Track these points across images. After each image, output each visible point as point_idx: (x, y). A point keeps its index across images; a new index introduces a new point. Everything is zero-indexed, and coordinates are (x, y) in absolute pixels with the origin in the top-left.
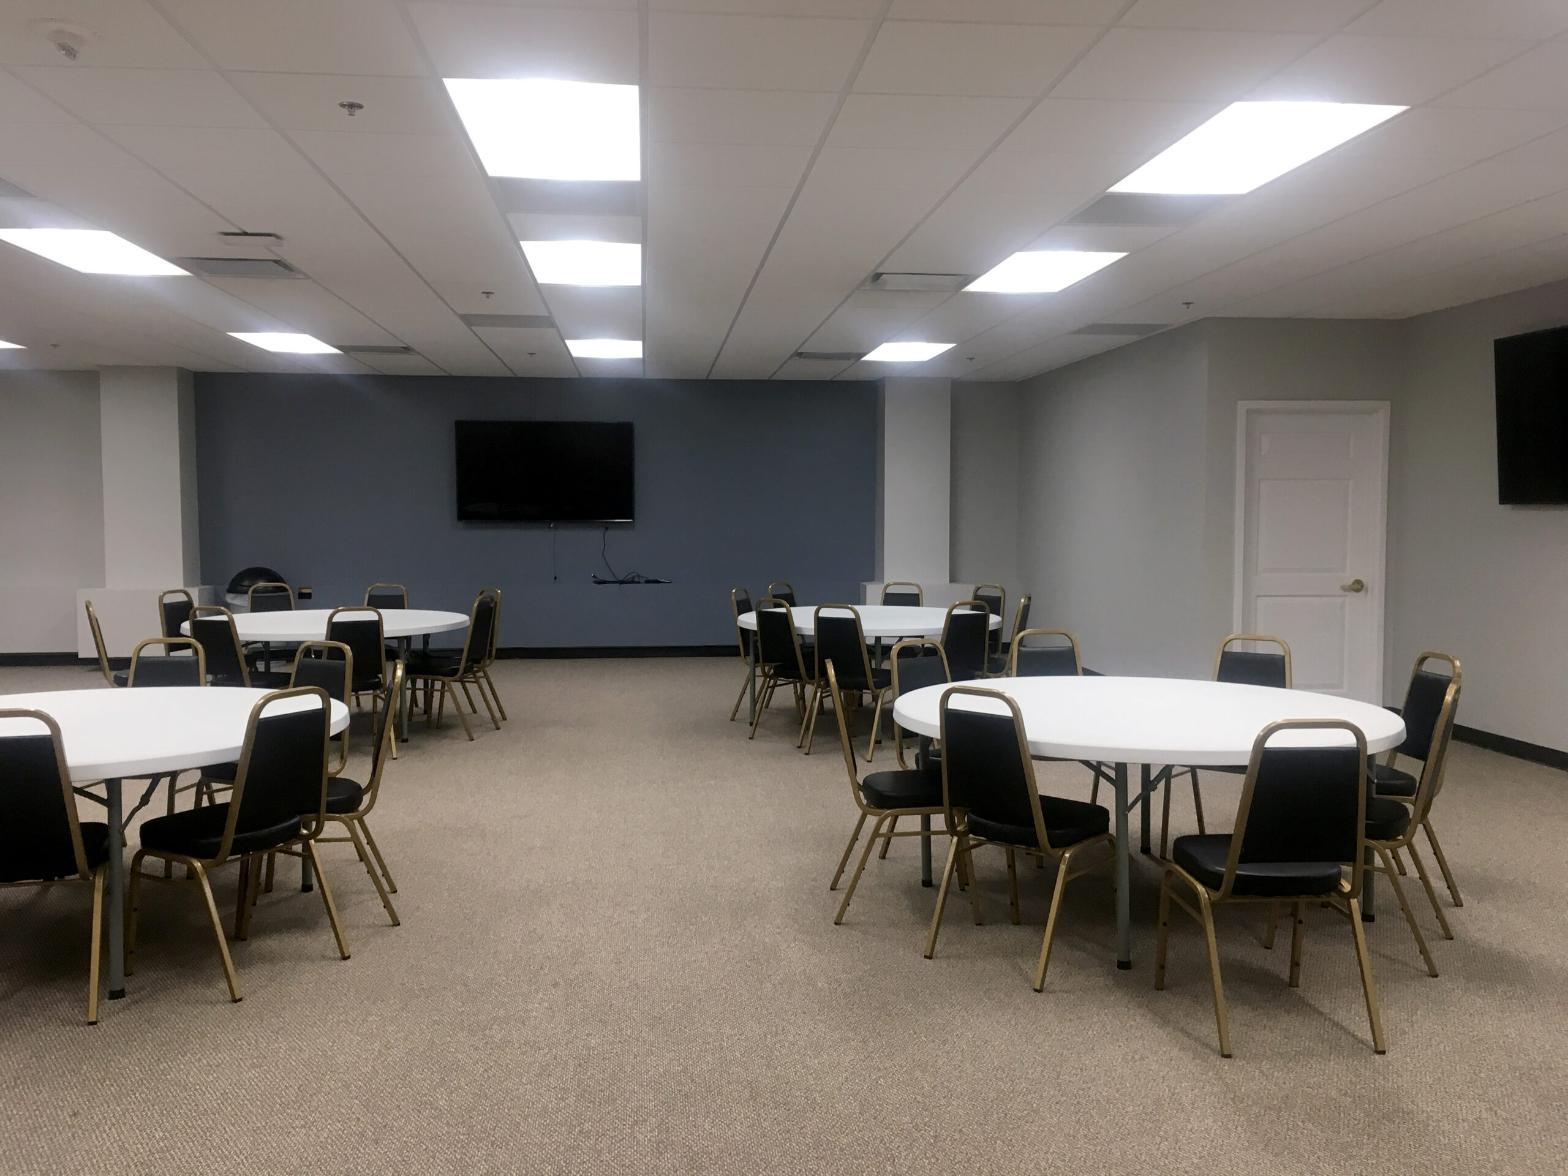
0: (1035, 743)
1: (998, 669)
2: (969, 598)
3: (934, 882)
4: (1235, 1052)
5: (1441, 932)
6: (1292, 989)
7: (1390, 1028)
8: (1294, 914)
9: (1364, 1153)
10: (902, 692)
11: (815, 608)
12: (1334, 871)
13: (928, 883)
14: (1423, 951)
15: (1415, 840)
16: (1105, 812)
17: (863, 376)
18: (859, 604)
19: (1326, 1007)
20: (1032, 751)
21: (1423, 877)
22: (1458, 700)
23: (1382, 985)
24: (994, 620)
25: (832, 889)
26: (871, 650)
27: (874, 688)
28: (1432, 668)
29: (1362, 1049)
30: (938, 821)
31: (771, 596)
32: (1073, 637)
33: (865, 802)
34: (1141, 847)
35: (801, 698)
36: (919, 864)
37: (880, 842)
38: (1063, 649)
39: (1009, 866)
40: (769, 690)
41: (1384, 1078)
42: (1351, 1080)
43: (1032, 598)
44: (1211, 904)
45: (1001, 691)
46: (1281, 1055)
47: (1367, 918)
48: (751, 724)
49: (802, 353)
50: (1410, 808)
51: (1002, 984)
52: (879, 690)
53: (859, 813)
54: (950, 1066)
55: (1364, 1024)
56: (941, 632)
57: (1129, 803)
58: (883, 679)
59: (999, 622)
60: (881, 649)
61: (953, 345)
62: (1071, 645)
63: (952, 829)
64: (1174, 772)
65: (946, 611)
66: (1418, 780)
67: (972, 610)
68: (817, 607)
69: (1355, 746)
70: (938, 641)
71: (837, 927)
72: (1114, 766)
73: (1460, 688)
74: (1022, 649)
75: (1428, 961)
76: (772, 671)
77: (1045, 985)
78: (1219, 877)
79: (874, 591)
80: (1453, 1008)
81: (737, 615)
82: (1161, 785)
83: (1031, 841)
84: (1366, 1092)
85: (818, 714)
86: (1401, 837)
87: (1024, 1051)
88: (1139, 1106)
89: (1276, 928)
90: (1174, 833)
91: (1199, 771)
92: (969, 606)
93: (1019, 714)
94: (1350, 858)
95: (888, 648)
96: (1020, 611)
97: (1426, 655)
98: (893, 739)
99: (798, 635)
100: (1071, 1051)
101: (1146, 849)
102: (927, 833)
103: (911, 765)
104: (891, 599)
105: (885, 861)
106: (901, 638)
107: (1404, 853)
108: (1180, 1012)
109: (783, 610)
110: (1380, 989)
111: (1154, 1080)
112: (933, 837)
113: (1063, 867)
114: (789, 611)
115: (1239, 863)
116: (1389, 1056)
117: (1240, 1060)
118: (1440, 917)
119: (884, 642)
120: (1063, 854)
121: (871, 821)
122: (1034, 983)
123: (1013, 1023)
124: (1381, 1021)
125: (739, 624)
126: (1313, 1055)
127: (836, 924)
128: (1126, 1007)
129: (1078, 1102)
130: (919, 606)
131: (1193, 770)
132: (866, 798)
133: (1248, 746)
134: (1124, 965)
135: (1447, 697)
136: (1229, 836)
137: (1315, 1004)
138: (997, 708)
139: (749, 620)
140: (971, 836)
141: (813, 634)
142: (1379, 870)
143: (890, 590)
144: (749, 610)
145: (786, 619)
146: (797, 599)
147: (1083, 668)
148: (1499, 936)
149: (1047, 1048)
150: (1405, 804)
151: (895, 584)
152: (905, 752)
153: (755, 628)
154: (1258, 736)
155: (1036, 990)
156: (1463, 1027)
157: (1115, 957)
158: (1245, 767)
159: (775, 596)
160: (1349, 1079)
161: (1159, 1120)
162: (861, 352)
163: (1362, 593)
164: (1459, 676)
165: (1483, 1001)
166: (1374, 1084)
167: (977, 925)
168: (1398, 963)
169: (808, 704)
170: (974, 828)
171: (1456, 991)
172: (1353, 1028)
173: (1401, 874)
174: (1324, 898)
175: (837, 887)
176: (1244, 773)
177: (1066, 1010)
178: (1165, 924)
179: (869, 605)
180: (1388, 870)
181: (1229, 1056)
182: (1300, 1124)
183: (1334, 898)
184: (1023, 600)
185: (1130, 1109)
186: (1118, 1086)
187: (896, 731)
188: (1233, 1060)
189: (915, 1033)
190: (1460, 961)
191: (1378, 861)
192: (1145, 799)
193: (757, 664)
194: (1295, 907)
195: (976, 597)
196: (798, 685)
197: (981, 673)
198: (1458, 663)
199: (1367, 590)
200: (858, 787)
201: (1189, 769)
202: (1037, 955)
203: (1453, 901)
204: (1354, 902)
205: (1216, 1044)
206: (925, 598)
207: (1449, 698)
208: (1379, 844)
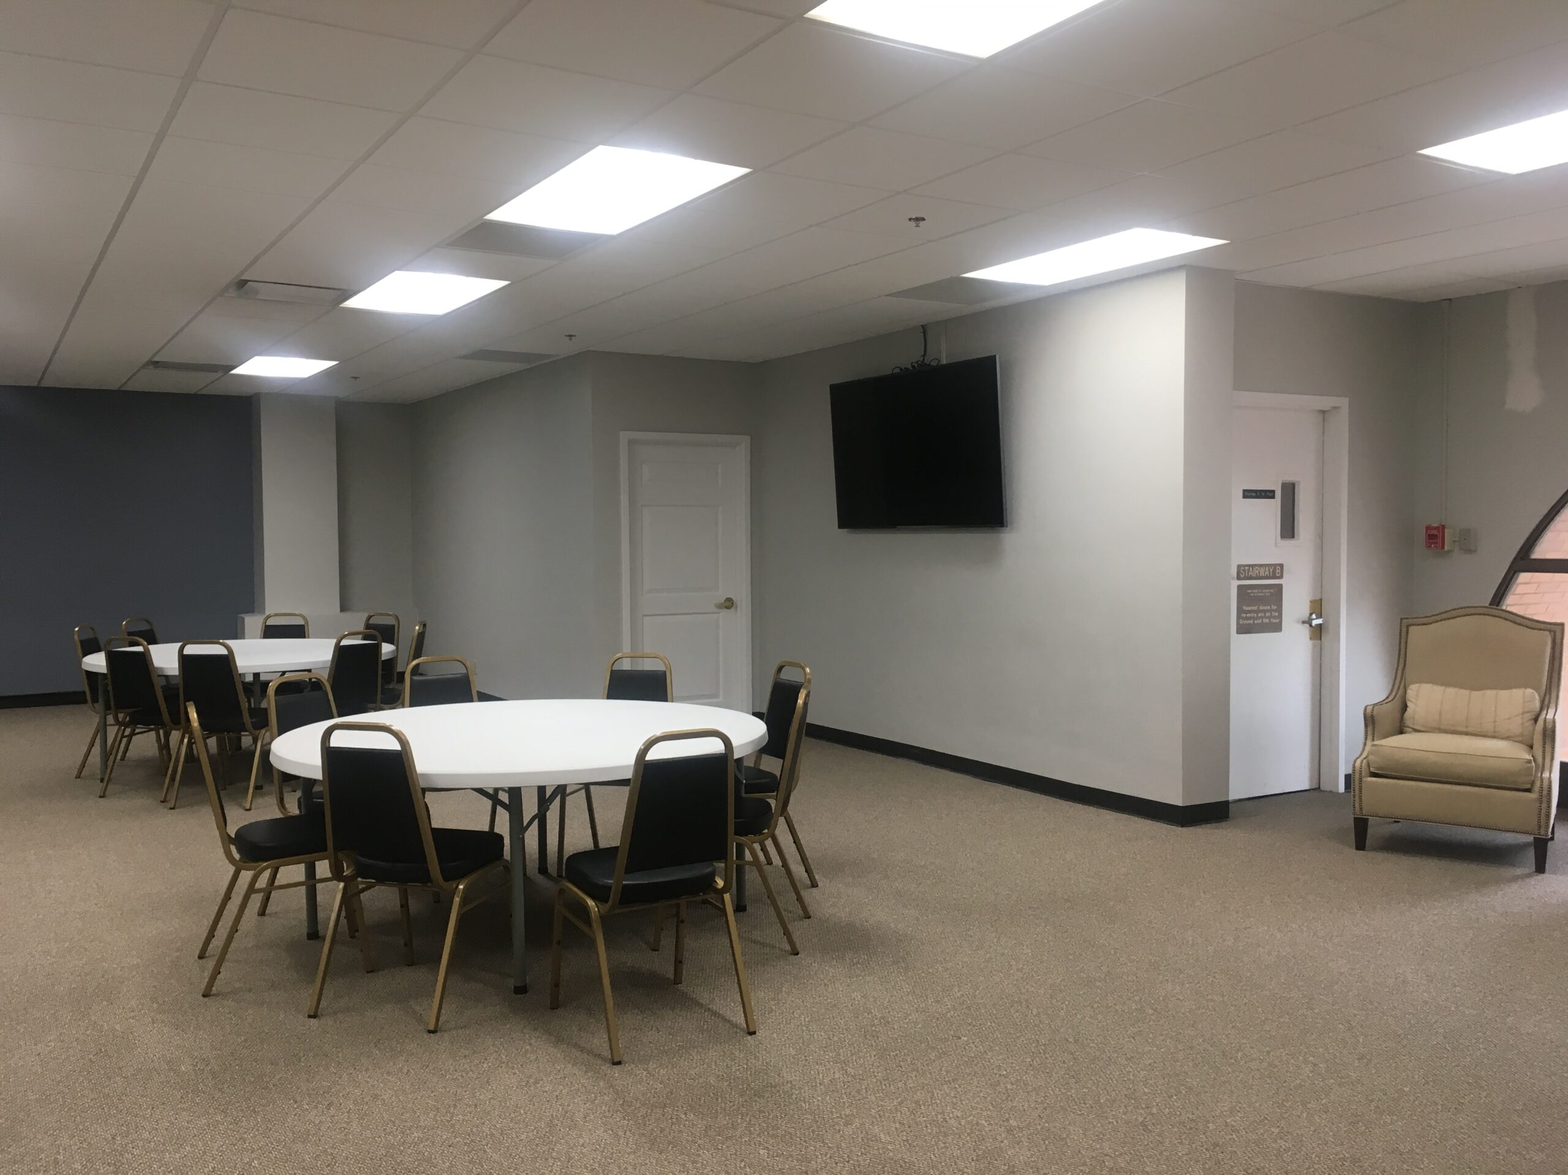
0: (424, 775)
1: (392, 701)
2: (361, 628)
3: (321, 933)
4: (625, 1058)
5: (801, 912)
6: (676, 986)
7: (760, 1009)
8: (677, 915)
9: (738, 1133)
10: (281, 732)
11: (179, 645)
12: (710, 869)
13: (314, 935)
14: (787, 933)
15: (777, 832)
16: (500, 838)
17: (234, 390)
18: (235, 637)
19: (704, 997)
20: (423, 784)
21: (785, 865)
22: (808, 703)
23: (753, 969)
24: (387, 649)
25: (201, 957)
26: (248, 688)
27: (252, 730)
28: (788, 675)
29: (736, 1033)
30: (323, 868)
31: (126, 634)
32: (468, 664)
33: (237, 856)
34: (539, 868)
35: (165, 747)
36: (304, 915)
37: (256, 900)
38: (458, 676)
39: (402, 906)
40: (125, 740)
41: (755, 1057)
42: (727, 1065)
43: (427, 625)
44: (601, 917)
45: (388, 724)
46: (666, 1053)
47: (740, 908)
48: (102, 780)
49: (158, 362)
50: (773, 803)
51: (394, 1031)
52: (257, 732)
53: (232, 869)
54: (335, 1130)
55: (738, 1008)
56: (329, 665)
57: (525, 824)
58: (261, 720)
59: (393, 651)
60: (258, 685)
61: (335, 363)
62: (466, 672)
63: (337, 873)
64: (568, 791)
65: (334, 641)
66: (779, 777)
67: (364, 639)
68: (181, 644)
69: (724, 752)
70: (324, 676)
71: (206, 999)
72: (507, 789)
73: (809, 692)
74: (416, 678)
75: (791, 941)
76: (128, 719)
77: (440, 1024)
78: (608, 888)
79: (253, 622)
80: (811, 981)
81: (81, 656)
82: (556, 803)
83: (424, 878)
84: (740, 1073)
85: (186, 761)
86: (766, 831)
87: (416, 1099)
88: (533, 1131)
89: (662, 930)
90: (570, 849)
91: (592, 788)
92: (360, 636)
93: (407, 748)
94: (723, 856)
95: (266, 684)
96: (415, 639)
97: (783, 664)
98: (272, 782)
99: (159, 676)
100: (465, 1089)
101: (543, 869)
102: (312, 882)
103: (294, 810)
104: (272, 632)
105: (266, 918)
106: (284, 673)
107: (769, 844)
108: (574, 1028)
109: (140, 649)
110: (751, 973)
111: (548, 1101)
112: (319, 886)
113: (457, 900)
114: (147, 651)
115: (625, 873)
116: (760, 1034)
117: (629, 1065)
118: (800, 899)
119: (263, 678)
120: (457, 887)
121: (246, 876)
122: (428, 1024)
123: (405, 1070)
124: (752, 1003)
125: (85, 667)
126: (694, 1047)
127: (204, 996)
128: (522, 1032)
129: (472, 1141)
130: (304, 637)
131: (587, 786)
132: (239, 851)
133: (631, 760)
134: (521, 990)
135: (799, 701)
136: (616, 848)
137: (696, 998)
138: (385, 743)
139: (97, 662)
140: (359, 879)
141: (176, 673)
142: (749, 863)
143: (270, 622)
144: (98, 650)
145: (144, 659)
146: (158, 635)
147: (478, 692)
148: (847, 909)
149: (440, 1090)
150: (767, 800)
151: (276, 615)
152: (286, 795)
153: (104, 670)
154: (640, 750)
155: (430, 1032)
156: (820, 997)
157: (511, 983)
158: (629, 780)
159: (130, 634)
160: (725, 1064)
161: (552, 1141)
162: (232, 364)
163: (733, 609)
164: (809, 681)
165: (835, 970)
166: (747, 1064)
167: (368, 972)
168: (767, 946)
169: (174, 753)
170: (362, 871)
171: (813, 965)
172: (728, 1014)
173: (768, 864)
174: (702, 896)
175: (207, 955)
176: (628, 785)
177: (462, 1047)
178: (559, 943)
179: (247, 639)
180: (756, 861)
181: (619, 1063)
182: (683, 1116)
183: (711, 897)
184: (417, 628)
185: (523, 1137)
186: (512, 1115)
187: (276, 775)
188: (623, 1066)
189: (296, 1102)
190: (817, 937)
191: (748, 856)
192: (541, 817)
193: (108, 712)
194: (678, 906)
195: (368, 626)
196: (161, 732)
197: (373, 705)
198: (808, 670)
199: (737, 607)
200: (227, 840)
201: (582, 786)
202: (431, 995)
203: (810, 883)
204: (727, 897)
205: (607, 1053)
206: (311, 629)
207: (800, 701)
208: (748, 839)
